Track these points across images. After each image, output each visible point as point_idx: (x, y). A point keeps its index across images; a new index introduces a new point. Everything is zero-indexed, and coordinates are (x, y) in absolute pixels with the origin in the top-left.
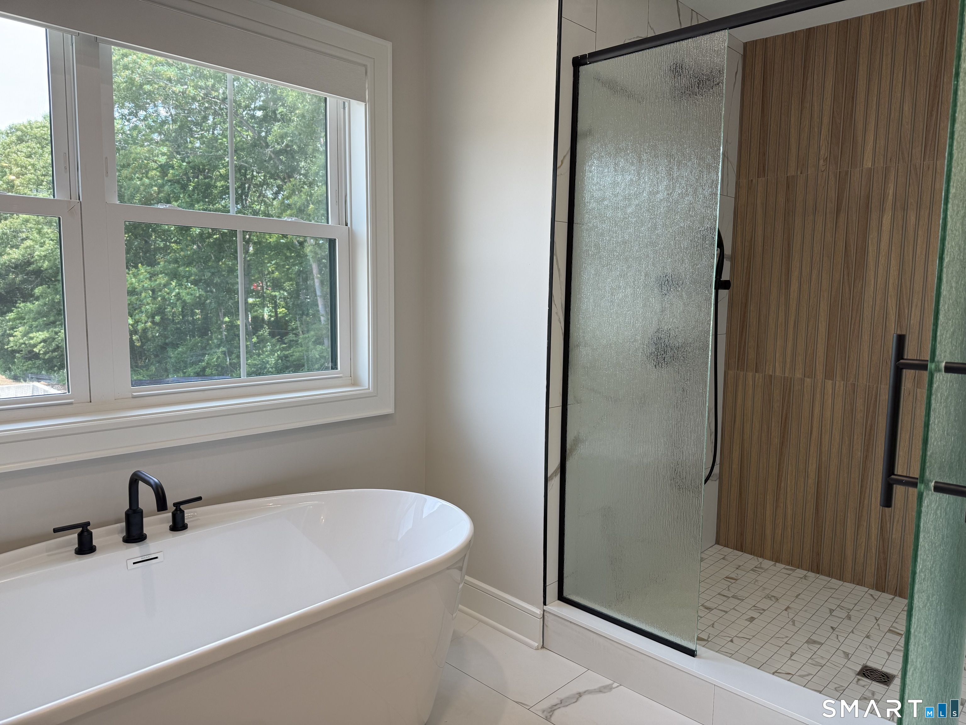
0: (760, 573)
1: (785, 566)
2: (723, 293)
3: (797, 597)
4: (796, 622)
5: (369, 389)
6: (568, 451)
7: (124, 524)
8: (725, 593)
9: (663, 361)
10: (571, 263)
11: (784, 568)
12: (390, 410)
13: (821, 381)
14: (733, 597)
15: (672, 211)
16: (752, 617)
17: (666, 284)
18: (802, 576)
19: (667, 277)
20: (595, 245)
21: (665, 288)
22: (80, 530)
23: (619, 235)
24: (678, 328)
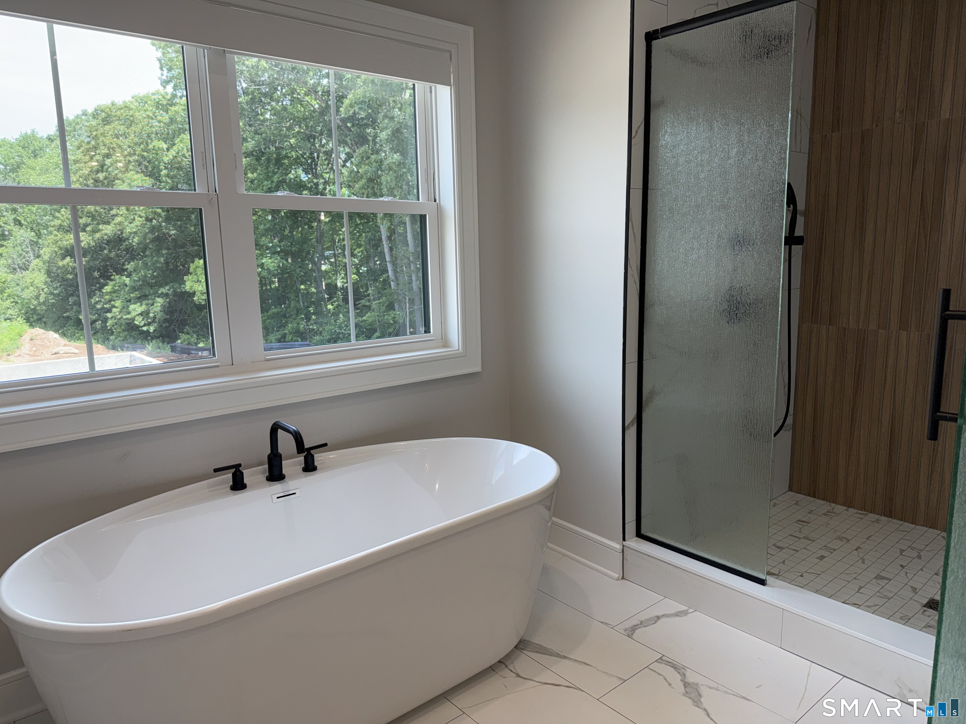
0: (832, 517)
1: (857, 511)
2: (797, 249)
3: (868, 538)
4: (865, 560)
5: (459, 350)
6: (644, 403)
7: (266, 466)
8: (797, 534)
9: (735, 317)
10: (646, 227)
11: (856, 513)
12: (477, 368)
13: (895, 332)
14: (804, 538)
15: (743, 176)
16: (822, 556)
17: (738, 245)
18: (874, 520)
19: (739, 238)
20: (669, 210)
21: (737, 248)
22: (233, 470)
23: (692, 199)
24: (749, 286)
